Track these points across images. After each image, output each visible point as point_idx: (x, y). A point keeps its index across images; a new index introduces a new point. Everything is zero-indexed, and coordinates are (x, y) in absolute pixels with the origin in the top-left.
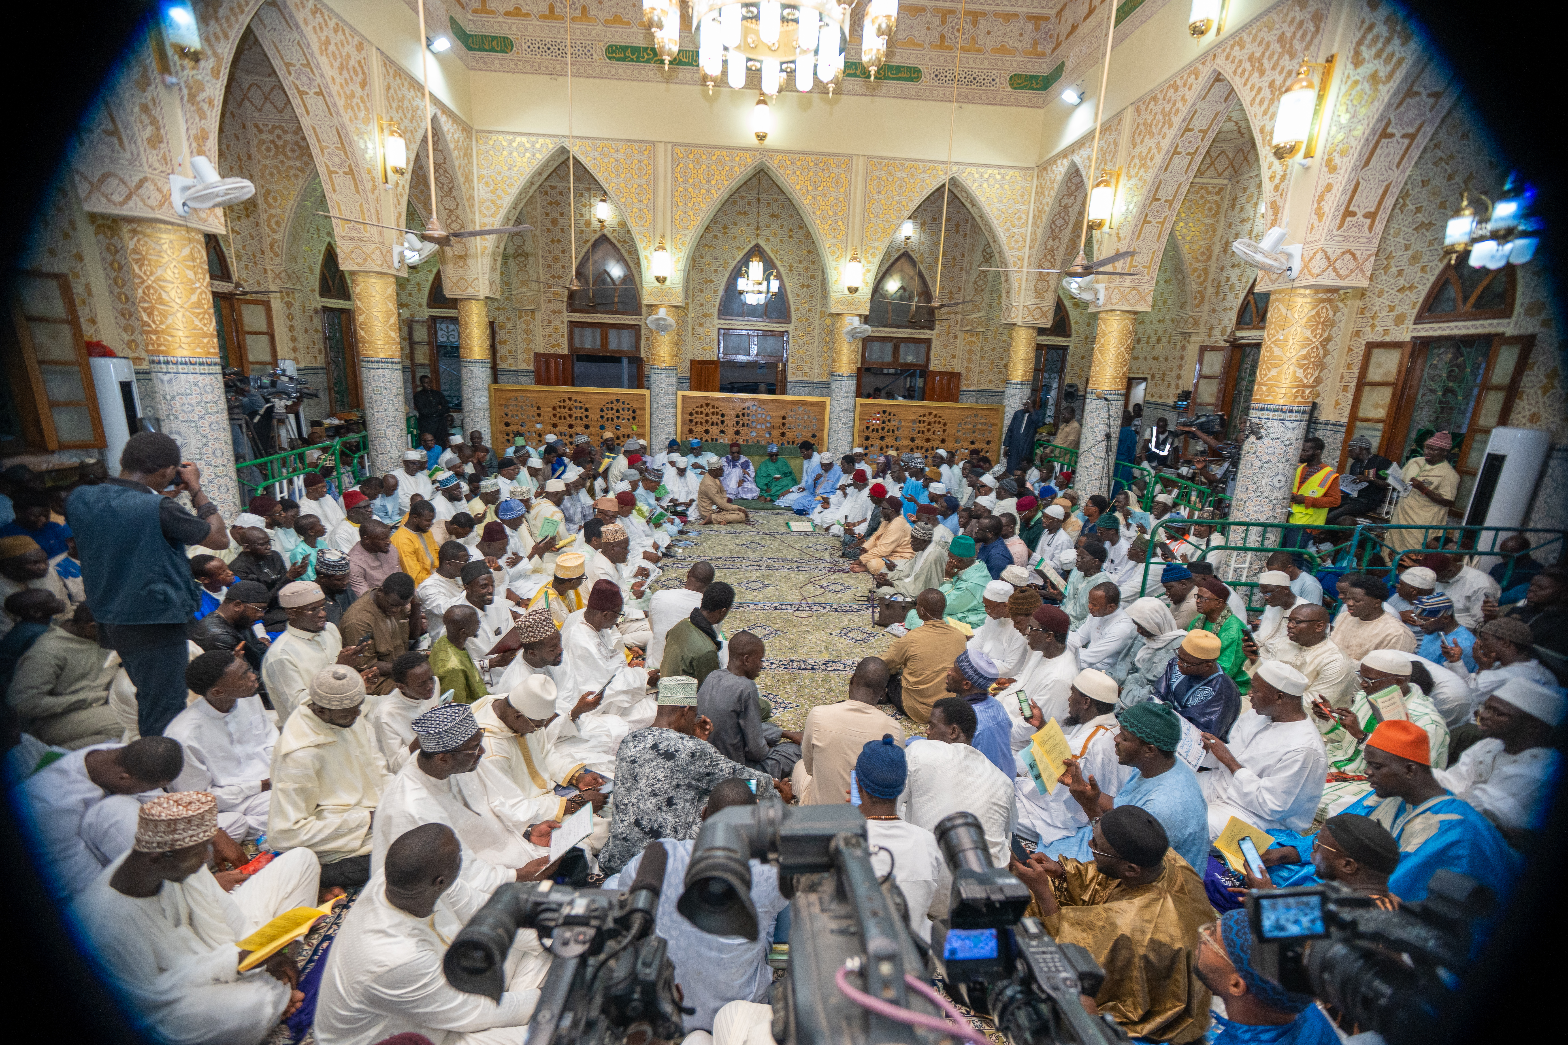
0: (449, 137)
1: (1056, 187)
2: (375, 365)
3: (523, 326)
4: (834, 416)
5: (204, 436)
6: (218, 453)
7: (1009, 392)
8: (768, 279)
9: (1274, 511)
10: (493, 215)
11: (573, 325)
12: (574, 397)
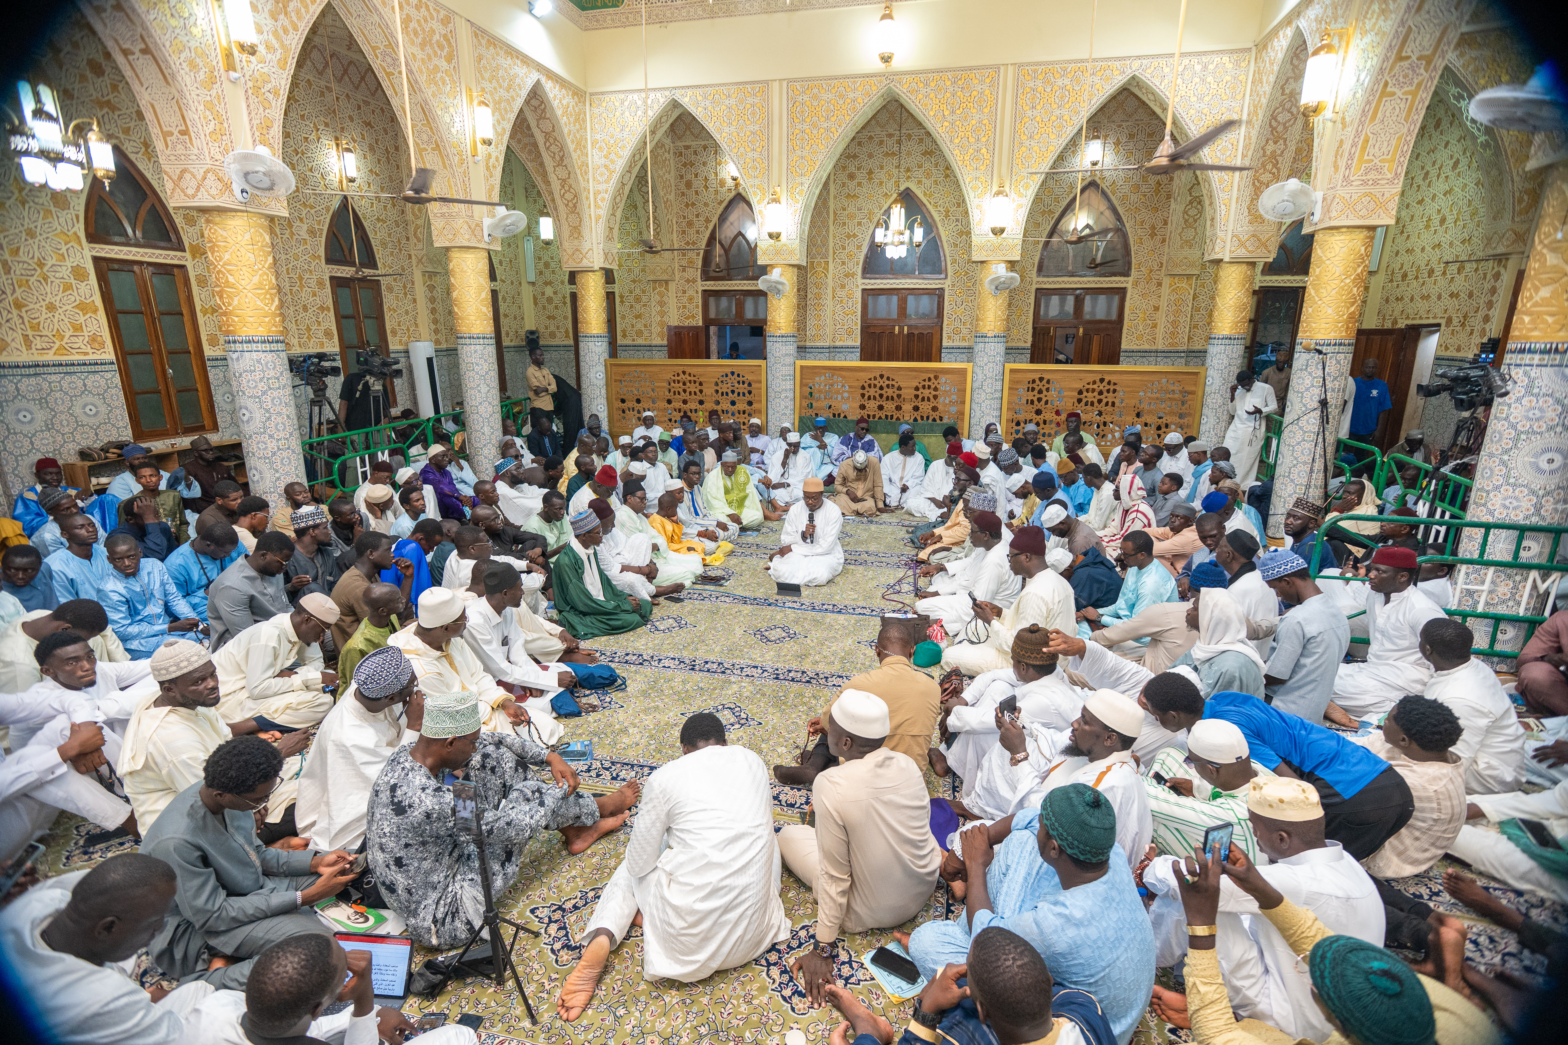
0: (555, 104)
1: (1276, 68)
2: (468, 341)
3: (658, 298)
4: (976, 385)
5: (267, 411)
6: (280, 426)
7: (1213, 350)
8: (911, 228)
9: (1538, 508)
10: (607, 181)
11: (707, 294)
12: (688, 370)
